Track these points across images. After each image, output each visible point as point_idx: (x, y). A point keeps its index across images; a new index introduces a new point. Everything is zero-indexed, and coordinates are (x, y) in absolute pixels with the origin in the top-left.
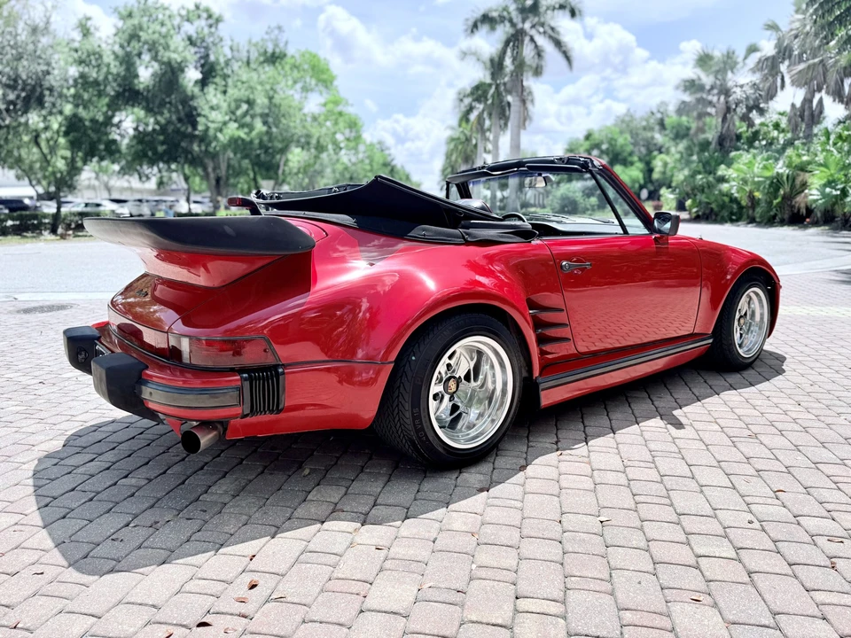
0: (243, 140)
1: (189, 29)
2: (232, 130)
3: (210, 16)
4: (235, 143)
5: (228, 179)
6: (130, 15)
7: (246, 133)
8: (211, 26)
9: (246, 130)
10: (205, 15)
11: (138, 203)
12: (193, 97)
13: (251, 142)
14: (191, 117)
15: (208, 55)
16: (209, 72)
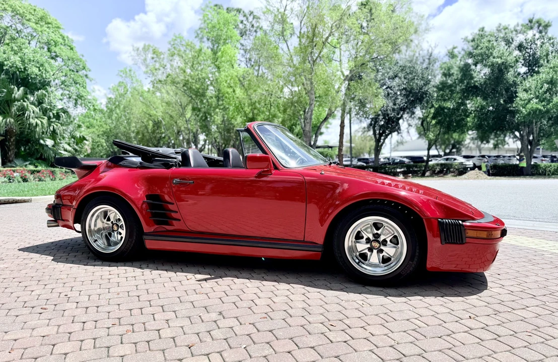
0: (540, 110)
1: (520, 38)
2: (534, 104)
3: (540, 25)
4: (536, 113)
5: (539, 141)
6: (473, 40)
7: (544, 106)
8: (541, 32)
9: (543, 103)
10: (537, 25)
11: (481, 158)
12: (515, 84)
13: (548, 111)
14: (512, 97)
15: (535, 54)
16: (533, 64)
